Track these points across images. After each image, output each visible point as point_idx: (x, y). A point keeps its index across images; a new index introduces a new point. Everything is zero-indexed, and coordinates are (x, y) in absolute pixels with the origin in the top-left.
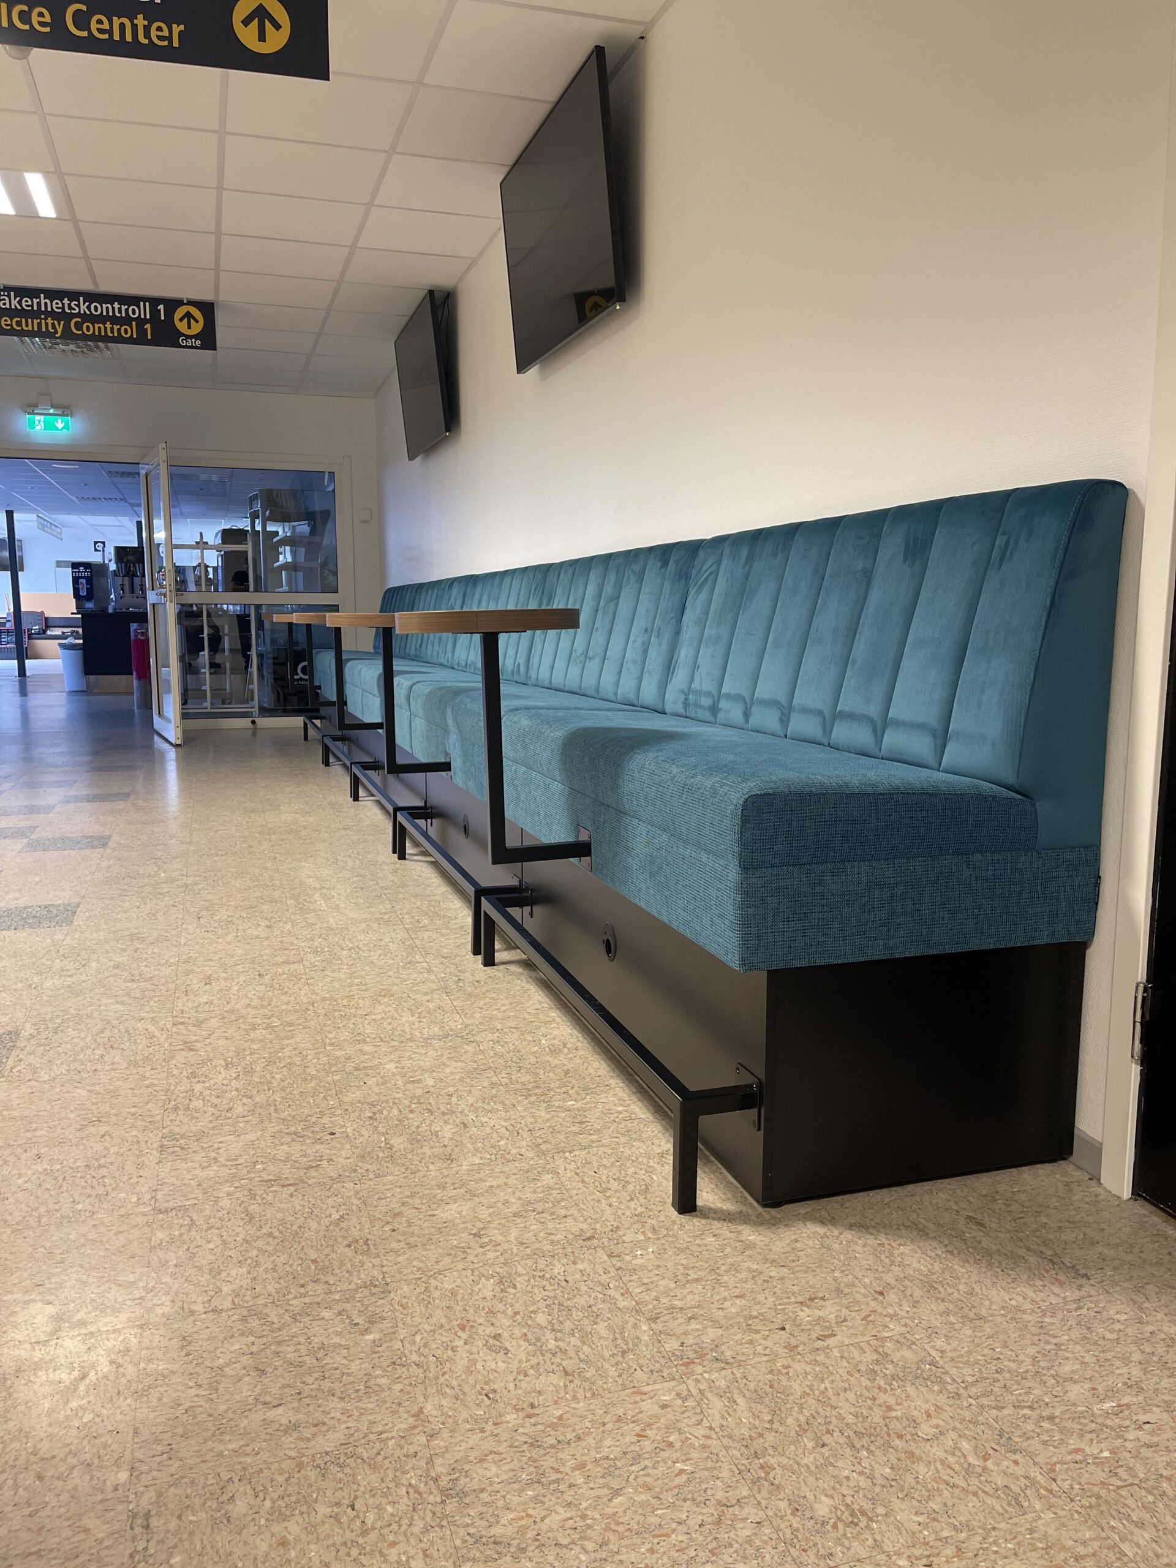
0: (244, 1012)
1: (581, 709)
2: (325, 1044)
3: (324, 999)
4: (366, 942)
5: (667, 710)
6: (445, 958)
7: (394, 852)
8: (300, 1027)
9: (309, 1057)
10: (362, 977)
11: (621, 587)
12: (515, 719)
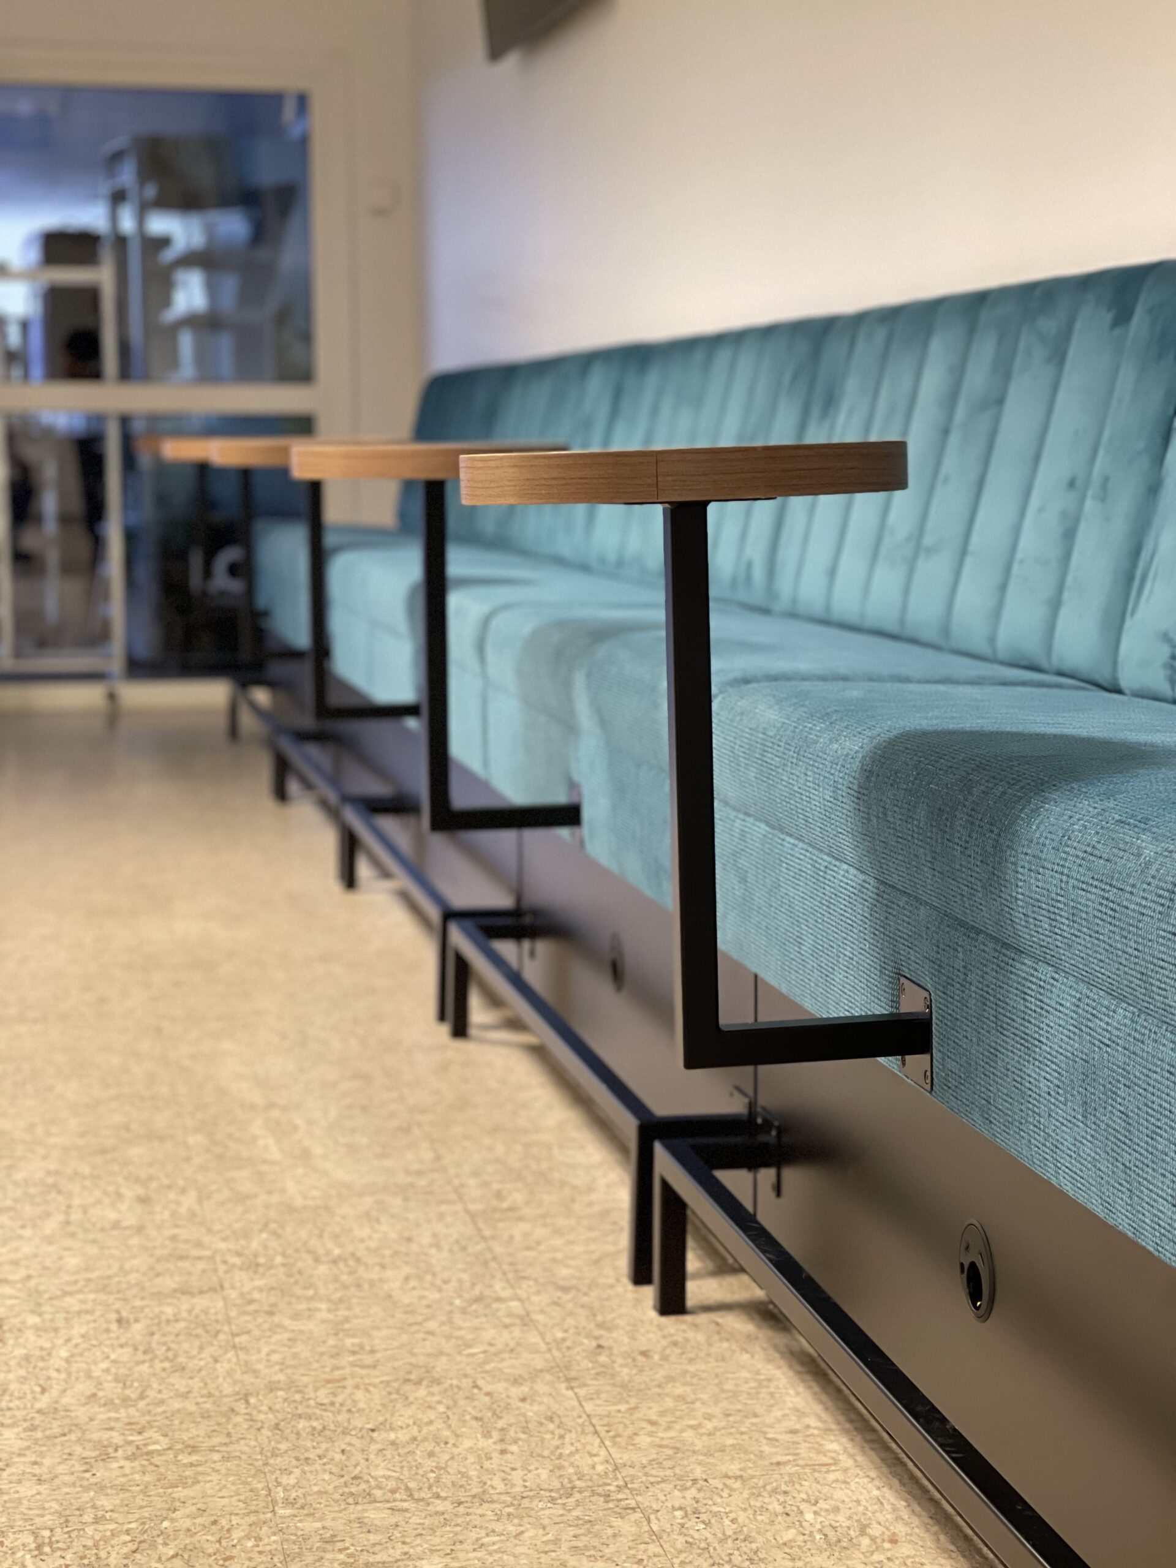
0: (81, 1413)
1: (907, 680)
2: (274, 1502)
3: (272, 1388)
4: (373, 1244)
5: (1124, 684)
6: (565, 1290)
7: (442, 1017)
8: (216, 1457)
9: (236, 1535)
10: (365, 1333)
11: (1007, 376)
12: (743, 704)
